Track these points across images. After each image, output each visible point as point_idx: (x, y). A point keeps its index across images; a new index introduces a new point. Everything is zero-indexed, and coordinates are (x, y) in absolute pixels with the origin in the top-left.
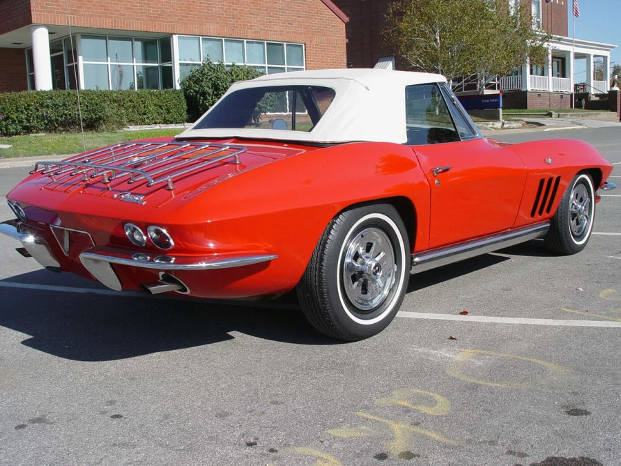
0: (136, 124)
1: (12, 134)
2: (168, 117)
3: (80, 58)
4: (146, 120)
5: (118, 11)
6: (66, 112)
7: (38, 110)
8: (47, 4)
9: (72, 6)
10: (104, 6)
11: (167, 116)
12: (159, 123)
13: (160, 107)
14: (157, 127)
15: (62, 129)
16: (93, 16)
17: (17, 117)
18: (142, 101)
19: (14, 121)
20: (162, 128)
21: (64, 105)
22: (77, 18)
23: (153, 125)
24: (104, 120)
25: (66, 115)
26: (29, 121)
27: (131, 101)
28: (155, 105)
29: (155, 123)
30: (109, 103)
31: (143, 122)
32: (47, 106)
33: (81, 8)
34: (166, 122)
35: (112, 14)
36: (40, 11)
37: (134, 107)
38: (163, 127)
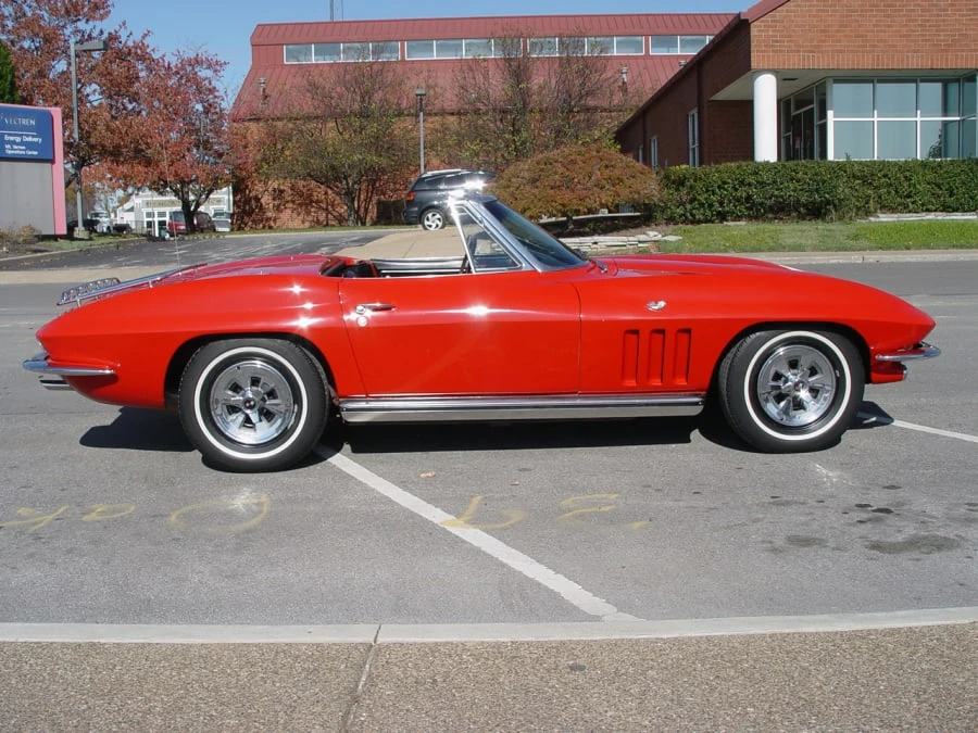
0: (893, 210)
1: (699, 222)
2: (951, 201)
3: (830, 114)
4: (911, 206)
5: (885, 41)
6: (776, 193)
7: (736, 190)
8: (773, 41)
9: (811, 41)
10: (862, 36)
11: (948, 199)
12: (935, 211)
13: (939, 186)
14: (931, 216)
15: (770, 216)
16: (841, 51)
17: (706, 199)
18: (906, 177)
19: (702, 205)
20: (940, 218)
21: (775, 182)
22: (819, 57)
23: (924, 214)
24: (835, 206)
25: (776, 196)
26: (721, 204)
27: (885, 176)
28: (928, 184)
29: (928, 210)
30: (845, 179)
31: (906, 209)
32: (750, 185)
33: (825, 41)
34: (946, 209)
35: (874, 46)
36: (762, 51)
37: (891, 185)
38: (941, 216)
